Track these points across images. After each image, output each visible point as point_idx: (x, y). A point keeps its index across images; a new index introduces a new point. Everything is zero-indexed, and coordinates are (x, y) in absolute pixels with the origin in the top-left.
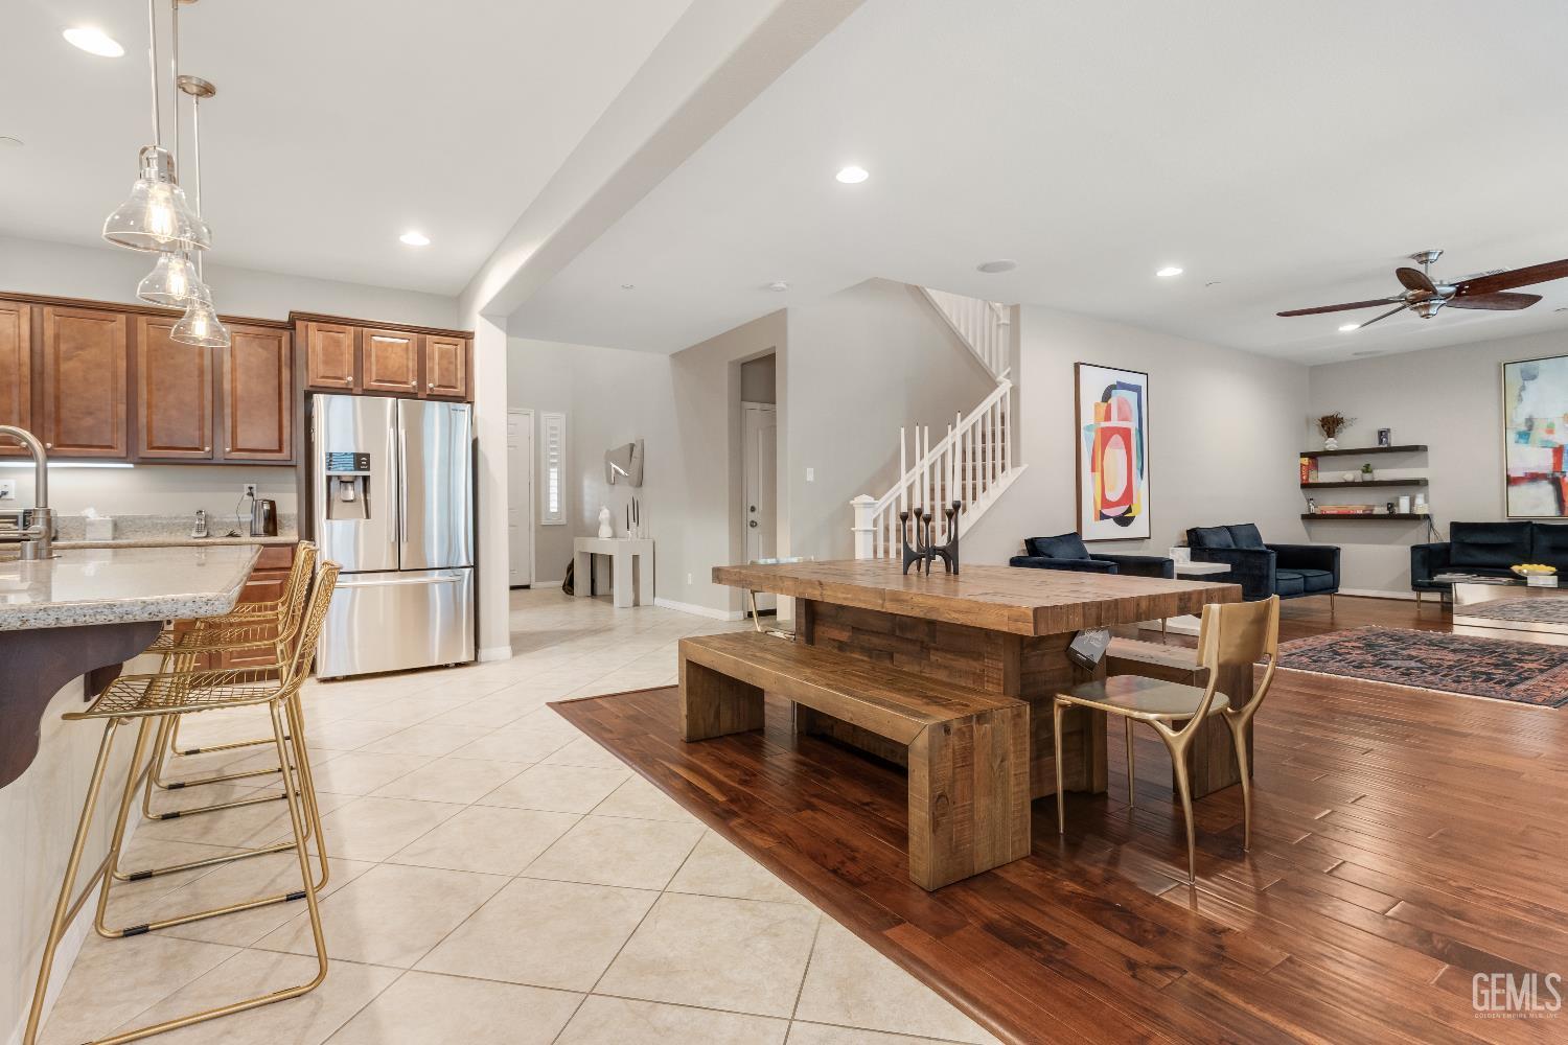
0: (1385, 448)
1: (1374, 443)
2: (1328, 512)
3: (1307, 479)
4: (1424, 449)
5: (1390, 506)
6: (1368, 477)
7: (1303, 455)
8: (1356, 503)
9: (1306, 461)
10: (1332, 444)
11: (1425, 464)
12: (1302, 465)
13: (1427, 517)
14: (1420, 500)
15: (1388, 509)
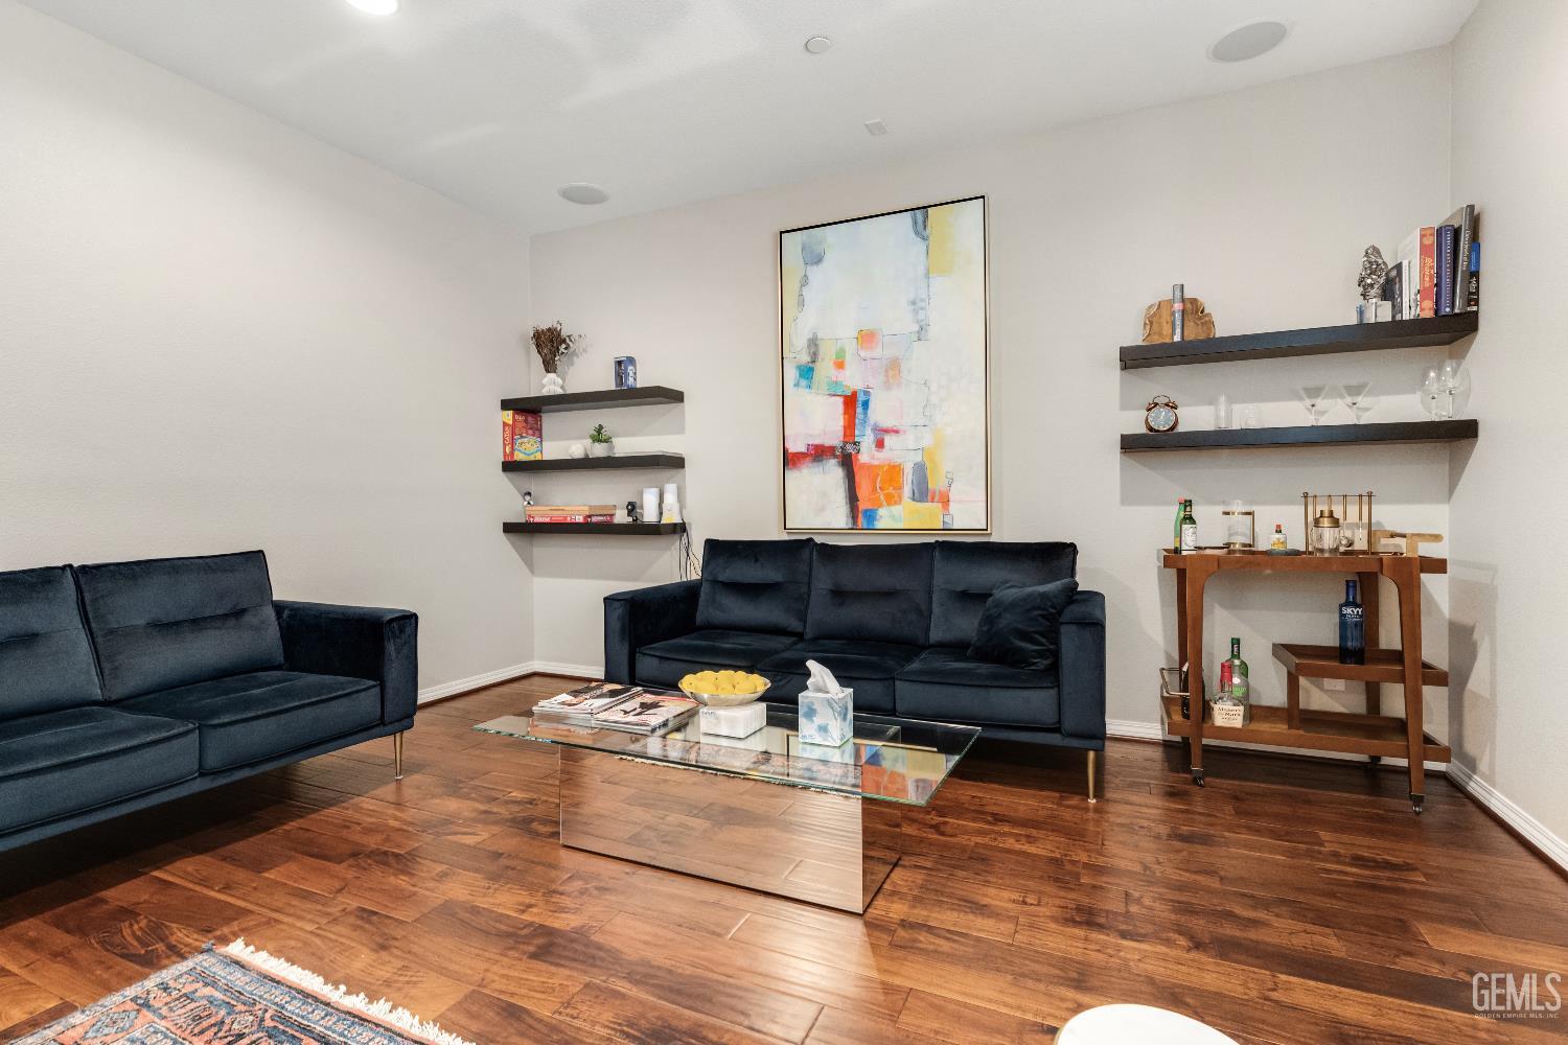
0: (627, 395)
1: (608, 383)
2: (537, 520)
3: (512, 453)
4: (676, 397)
5: (632, 508)
6: (599, 451)
7: (506, 405)
8: (574, 499)
9: (508, 416)
10: (551, 385)
11: (680, 429)
12: (505, 424)
13: (679, 529)
14: (670, 499)
15: (630, 513)
